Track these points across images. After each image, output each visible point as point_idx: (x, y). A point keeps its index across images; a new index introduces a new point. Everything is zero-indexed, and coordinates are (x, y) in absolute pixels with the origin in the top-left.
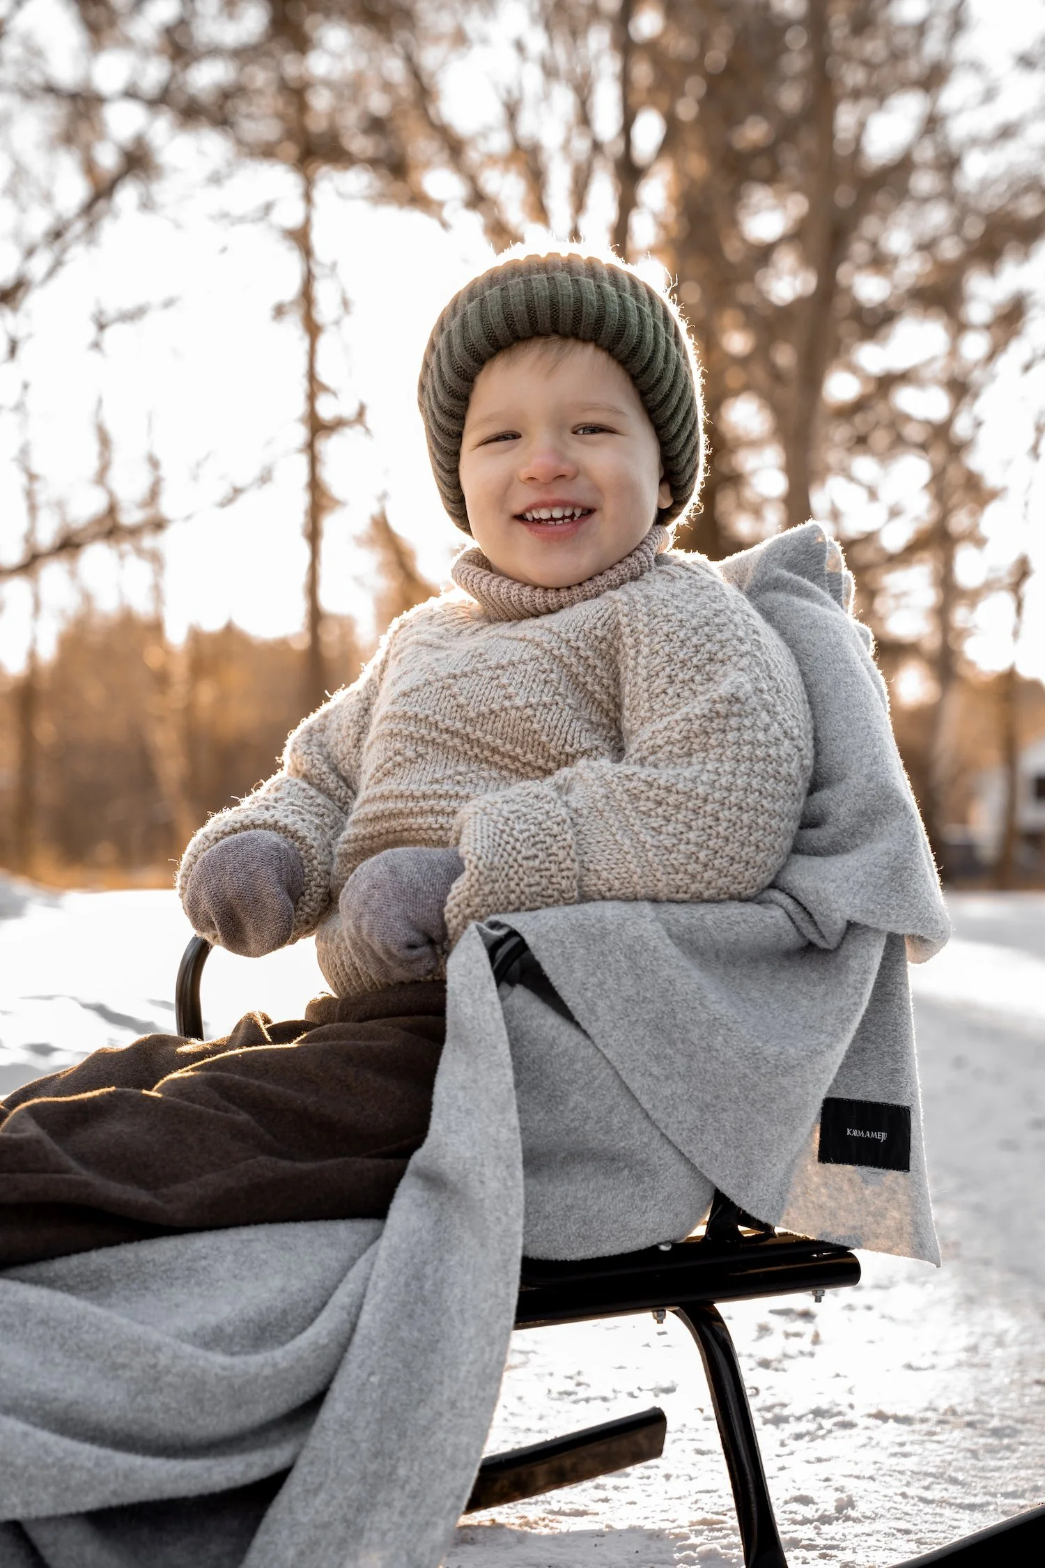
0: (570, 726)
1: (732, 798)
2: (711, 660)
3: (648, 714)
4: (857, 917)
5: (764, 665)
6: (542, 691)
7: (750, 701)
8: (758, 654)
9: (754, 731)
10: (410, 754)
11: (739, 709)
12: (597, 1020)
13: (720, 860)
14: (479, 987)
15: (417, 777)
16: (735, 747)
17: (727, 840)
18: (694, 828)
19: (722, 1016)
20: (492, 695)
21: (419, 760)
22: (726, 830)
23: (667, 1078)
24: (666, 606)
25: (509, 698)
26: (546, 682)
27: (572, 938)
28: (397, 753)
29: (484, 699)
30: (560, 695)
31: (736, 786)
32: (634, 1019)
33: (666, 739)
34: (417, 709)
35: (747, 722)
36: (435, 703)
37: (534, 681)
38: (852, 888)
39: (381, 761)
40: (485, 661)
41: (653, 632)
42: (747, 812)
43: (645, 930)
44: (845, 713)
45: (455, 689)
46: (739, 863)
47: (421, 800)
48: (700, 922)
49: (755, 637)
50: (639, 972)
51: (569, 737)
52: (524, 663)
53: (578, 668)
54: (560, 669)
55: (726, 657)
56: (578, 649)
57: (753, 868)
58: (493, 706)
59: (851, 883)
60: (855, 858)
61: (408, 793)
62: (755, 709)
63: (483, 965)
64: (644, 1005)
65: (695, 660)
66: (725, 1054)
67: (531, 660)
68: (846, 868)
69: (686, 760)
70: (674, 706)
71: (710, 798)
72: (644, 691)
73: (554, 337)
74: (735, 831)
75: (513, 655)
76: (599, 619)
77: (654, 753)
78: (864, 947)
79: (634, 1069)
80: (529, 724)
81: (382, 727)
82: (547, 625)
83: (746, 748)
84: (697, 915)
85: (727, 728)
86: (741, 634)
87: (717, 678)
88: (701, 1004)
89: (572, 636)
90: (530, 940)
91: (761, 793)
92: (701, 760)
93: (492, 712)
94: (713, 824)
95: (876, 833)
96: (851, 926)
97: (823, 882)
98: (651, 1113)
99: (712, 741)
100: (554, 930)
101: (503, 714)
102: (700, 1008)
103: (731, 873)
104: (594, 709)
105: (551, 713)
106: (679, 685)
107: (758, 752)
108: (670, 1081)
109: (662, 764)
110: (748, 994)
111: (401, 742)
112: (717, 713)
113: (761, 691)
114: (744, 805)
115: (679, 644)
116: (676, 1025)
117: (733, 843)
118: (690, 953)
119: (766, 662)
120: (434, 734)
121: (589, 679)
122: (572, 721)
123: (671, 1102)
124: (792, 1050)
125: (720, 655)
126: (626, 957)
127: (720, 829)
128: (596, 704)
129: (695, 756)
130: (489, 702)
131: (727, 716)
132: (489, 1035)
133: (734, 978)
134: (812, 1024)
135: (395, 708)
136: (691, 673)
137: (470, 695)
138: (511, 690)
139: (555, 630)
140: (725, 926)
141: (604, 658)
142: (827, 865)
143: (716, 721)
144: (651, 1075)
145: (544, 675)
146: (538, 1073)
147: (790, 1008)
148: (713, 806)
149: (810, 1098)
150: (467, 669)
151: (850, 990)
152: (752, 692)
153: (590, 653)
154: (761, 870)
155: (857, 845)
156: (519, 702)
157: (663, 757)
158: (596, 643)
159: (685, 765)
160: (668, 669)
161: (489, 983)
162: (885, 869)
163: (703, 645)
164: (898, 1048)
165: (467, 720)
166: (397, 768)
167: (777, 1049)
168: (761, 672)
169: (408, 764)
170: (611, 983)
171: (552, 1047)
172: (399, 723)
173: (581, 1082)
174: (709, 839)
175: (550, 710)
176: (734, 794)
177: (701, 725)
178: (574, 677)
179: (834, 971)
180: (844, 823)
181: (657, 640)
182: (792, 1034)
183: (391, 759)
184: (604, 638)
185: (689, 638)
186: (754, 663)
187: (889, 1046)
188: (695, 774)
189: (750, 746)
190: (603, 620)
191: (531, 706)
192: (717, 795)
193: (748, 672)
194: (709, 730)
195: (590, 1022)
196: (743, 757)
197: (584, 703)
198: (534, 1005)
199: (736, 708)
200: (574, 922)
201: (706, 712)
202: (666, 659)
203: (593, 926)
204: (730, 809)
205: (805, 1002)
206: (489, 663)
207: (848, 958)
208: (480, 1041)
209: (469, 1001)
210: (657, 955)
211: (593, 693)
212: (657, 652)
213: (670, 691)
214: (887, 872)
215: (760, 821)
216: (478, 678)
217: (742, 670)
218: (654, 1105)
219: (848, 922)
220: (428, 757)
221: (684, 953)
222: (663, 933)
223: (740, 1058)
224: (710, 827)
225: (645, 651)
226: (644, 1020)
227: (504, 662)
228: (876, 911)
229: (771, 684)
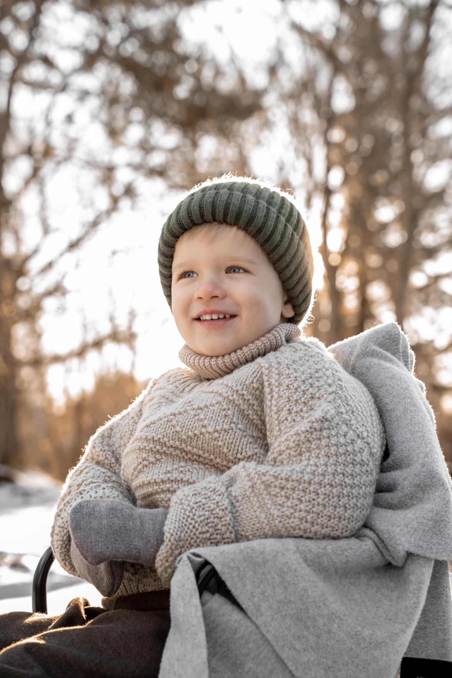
0: (240, 442)
1: (326, 481)
2: (312, 398)
3: (279, 433)
4: (412, 550)
5: (344, 398)
6: (224, 422)
7: (334, 419)
8: (340, 392)
9: (338, 437)
10: (152, 459)
11: (328, 425)
12: (262, 615)
13: (321, 519)
14: (188, 595)
15: (156, 471)
16: (326, 448)
17: (325, 506)
18: (304, 501)
19: (337, 611)
20: (195, 425)
21: (158, 462)
22: (323, 500)
23: (305, 650)
24: (289, 368)
25: (204, 426)
26: (226, 416)
27: (244, 565)
28: (144, 460)
29: (191, 427)
30: (234, 423)
31: (328, 472)
32: (284, 613)
33: (286, 446)
34: (153, 434)
35: (333, 432)
36: (163, 430)
37: (219, 416)
38: (409, 532)
39: (135, 465)
40: (192, 405)
41: (280, 384)
42: (336, 487)
43: (290, 559)
44: (410, 428)
45: (174, 422)
46: (334, 518)
47: (161, 484)
48: (323, 551)
49: (339, 382)
50: (286, 584)
51: (240, 449)
52: (213, 406)
53: (244, 406)
54: (233, 408)
55: (321, 396)
56: (243, 395)
57: (344, 520)
58: (196, 432)
59: (409, 528)
60: (412, 513)
61: (153, 481)
62: (338, 424)
63: (192, 582)
64: (289, 605)
65: (303, 399)
66: (339, 635)
67: (217, 403)
68: (406, 518)
69: (299, 458)
70: (292, 427)
71: (312, 482)
72: (276, 420)
73: (216, 223)
74: (329, 500)
75: (207, 401)
76: (255, 378)
77: (280, 455)
78: (418, 568)
79: (284, 645)
80: (216, 442)
81: (135, 445)
82: (225, 383)
83: (333, 448)
84: (322, 547)
85: (322, 437)
86: (330, 381)
87: (315, 408)
88: (324, 604)
89: (239, 388)
90: (218, 568)
91: (344, 475)
92: (307, 457)
93: (195, 435)
94: (315, 497)
95: (425, 498)
96: (409, 555)
97: (393, 526)
98: (294, 672)
99: (313, 446)
100: (233, 561)
101: (202, 436)
102: (323, 606)
103: (329, 525)
104: (254, 429)
105: (229, 435)
106: (294, 414)
107: (340, 450)
108: (307, 653)
109: (285, 462)
110: (352, 596)
111: (146, 453)
112: (315, 429)
113: (342, 413)
114: (333, 483)
115: (294, 390)
116: (309, 617)
117: (329, 507)
118: (319, 570)
119: (346, 396)
120: (164, 449)
121: (250, 412)
122: (241, 438)
123: (307, 666)
124: (379, 633)
125: (317, 395)
126: (278, 575)
127: (320, 500)
128: (255, 426)
129: (304, 455)
130: (194, 429)
131: (321, 430)
132: (193, 626)
133: (345, 586)
134: (391, 618)
135: (142, 434)
136: (300, 407)
137: (183, 425)
138: (206, 422)
139: (230, 385)
140: (339, 552)
141: (257, 399)
142: (395, 516)
143: (315, 433)
144: (295, 649)
145: (224, 412)
146: (226, 649)
147: (378, 605)
148: (314, 486)
149: (392, 662)
150: (181, 410)
151: (411, 595)
152: (335, 414)
153: (250, 397)
154: (350, 521)
155: (414, 504)
156: (210, 429)
157: (286, 457)
158: (253, 391)
159: (299, 461)
160: (288, 406)
161: (195, 593)
162: (430, 520)
163: (308, 390)
164: (446, 626)
165: (181, 440)
166: (145, 468)
167: (370, 632)
168: (342, 402)
169: (151, 465)
170: (269, 591)
171: (235, 634)
172: (144, 442)
173: (253, 655)
174: (313, 507)
175: (228, 433)
176: (327, 477)
177: (305, 437)
178: (241, 411)
179: (402, 582)
180: (407, 491)
181: (282, 389)
182: (379, 623)
183: (141, 463)
184: (258, 388)
185: (300, 387)
186: (337, 398)
187: (441, 625)
188: (303, 468)
189: (335, 447)
190: (257, 378)
191: (217, 431)
192: (316, 480)
193: (333, 403)
194: (311, 439)
195: (257, 617)
196: (331, 454)
197: (248, 426)
198: (225, 607)
199: (326, 425)
200: (246, 555)
201: (308, 428)
202: (287, 400)
203: (258, 556)
204: (325, 487)
205: (386, 602)
206: (194, 406)
207: (409, 574)
208: (187, 630)
209: (182, 604)
210: (297, 574)
211: (253, 420)
212: (282, 396)
213: (289, 419)
214: (431, 523)
215: (345, 492)
216: (188, 415)
217: (330, 402)
218: (296, 668)
219: (407, 552)
220: (162, 460)
221: (315, 571)
222: (301, 560)
223: (348, 638)
224: (314, 500)
225: (276, 396)
226: (290, 614)
227: (202, 406)
228: (424, 546)
229: (348, 408)
